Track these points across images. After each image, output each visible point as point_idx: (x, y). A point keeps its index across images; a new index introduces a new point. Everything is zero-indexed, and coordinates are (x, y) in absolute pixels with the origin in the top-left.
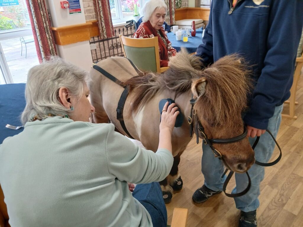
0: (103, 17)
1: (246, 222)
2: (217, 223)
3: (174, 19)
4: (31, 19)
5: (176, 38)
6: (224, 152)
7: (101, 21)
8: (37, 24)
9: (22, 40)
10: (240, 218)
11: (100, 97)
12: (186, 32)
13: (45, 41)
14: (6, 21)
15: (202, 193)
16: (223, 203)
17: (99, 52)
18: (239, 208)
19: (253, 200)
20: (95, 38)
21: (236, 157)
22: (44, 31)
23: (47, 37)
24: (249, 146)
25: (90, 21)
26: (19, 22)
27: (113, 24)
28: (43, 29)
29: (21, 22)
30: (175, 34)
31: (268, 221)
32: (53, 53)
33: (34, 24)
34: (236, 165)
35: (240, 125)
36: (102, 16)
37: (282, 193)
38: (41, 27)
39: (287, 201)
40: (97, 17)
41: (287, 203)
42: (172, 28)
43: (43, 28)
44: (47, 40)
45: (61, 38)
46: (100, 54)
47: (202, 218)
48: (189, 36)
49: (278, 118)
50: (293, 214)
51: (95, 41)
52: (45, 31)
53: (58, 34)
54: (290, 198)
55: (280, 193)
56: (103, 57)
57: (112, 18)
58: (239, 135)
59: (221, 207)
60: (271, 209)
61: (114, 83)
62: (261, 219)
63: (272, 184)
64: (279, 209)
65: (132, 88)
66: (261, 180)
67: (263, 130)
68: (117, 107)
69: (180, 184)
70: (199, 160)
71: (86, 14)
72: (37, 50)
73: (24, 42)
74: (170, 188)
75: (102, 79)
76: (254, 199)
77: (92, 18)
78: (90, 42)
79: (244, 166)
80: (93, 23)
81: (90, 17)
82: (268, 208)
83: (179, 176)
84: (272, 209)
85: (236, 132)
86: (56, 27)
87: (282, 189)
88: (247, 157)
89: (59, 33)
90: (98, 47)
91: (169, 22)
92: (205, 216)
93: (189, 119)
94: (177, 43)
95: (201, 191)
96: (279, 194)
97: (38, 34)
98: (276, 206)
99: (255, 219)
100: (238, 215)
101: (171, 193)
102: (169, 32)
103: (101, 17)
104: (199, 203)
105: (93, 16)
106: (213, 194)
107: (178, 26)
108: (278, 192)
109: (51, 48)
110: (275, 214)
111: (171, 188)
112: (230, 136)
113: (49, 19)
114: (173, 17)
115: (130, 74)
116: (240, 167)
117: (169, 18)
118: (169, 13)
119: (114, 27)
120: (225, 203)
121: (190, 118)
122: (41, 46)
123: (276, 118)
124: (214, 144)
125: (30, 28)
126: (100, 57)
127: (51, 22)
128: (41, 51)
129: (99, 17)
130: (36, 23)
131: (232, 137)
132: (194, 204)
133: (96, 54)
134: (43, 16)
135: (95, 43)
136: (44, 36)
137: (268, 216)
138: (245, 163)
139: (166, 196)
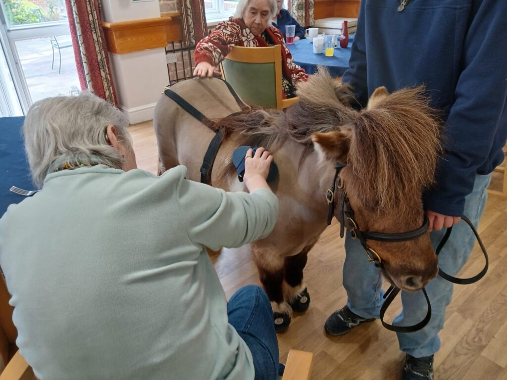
0: (189, 9)
1: (414, 374)
2: (364, 372)
3: (313, 17)
4: (68, 7)
5: (313, 50)
6: (386, 255)
7: (187, 15)
8: (78, 17)
9: (55, 43)
10: (405, 366)
11: (174, 145)
12: (331, 39)
13: (91, 44)
14: (29, 9)
15: (343, 319)
16: (377, 339)
17: (182, 67)
18: (404, 350)
19: (430, 338)
20: (174, 44)
21: (405, 265)
22: (89, 28)
23: (93, 39)
24: (429, 248)
25: (167, 15)
26: (52, 11)
27: (208, 22)
28: (88, 25)
29: (54, 12)
30: (312, 43)
31: (453, 374)
32: (103, 66)
33: (73, 15)
34: (404, 278)
35: (418, 210)
36: (189, 6)
37: (480, 327)
38: (85, 22)
39: (489, 342)
40: (179, 8)
41: (488, 346)
42: (308, 31)
43: (87, 23)
44: (94, 43)
45: (117, 42)
46: (182, 71)
47: (340, 362)
48: (336, 46)
49: (483, 195)
50: (497, 365)
51: (176, 48)
52: (91, 28)
53: (112, 34)
54: (494, 337)
55: (478, 327)
56: (188, 76)
57: (206, 11)
58: (416, 228)
59: (373, 346)
60: (459, 355)
61: (199, 123)
62: (442, 371)
63: (465, 311)
64: (473, 355)
65: (229, 133)
66: (447, 304)
67: (455, 218)
68: (201, 165)
69: (305, 302)
70: (340, 262)
71: (162, 2)
72: (76, 60)
73: (57, 46)
74: (288, 307)
75: (178, 115)
76: (432, 335)
77: (171, 9)
78: (167, 50)
79: (418, 281)
80: (173, 18)
81: (169, 7)
82: (455, 353)
83: (303, 287)
84: (462, 354)
85: (411, 223)
86: (110, 22)
87: (480, 321)
88: (425, 267)
89: (114, 32)
90: (180, 59)
91: (304, 22)
92: (344, 358)
93: (329, 193)
94: (315, 57)
95: (340, 317)
96: (474, 329)
97: (79, 33)
98: (468, 350)
99: (431, 370)
100: (400, 360)
101: (288, 316)
102: (303, 37)
103: (188, 8)
104: (337, 336)
105: (174, 6)
106: (361, 322)
107: (318, 29)
108: (473, 326)
109: (99, 57)
110: (466, 364)
111: (290, 307)
112: (400, 229)
113: (99, 8)
114: (311, 12)
115: (228, 108)
116: (410, 282)
117: (304, 15)
118: (304, 6)
119: (208, 25)
120: (380, 338)
121: (331, 193)
122: (83, 54)
123: (479, 196)
124: (370, 241)
125: (66, 22)
126: (183, 77)
127: (101, 13)
128: (83, 62)
129: (183, 8)
130: (76, 14)
131: (402, 231)
132: (328, 337)
133: (176, 70)
134: (88, 3)
135: (174, 53)
136: (89, 37)
137: (453, 366)
138: (420, 275)
139: (280, 320)
